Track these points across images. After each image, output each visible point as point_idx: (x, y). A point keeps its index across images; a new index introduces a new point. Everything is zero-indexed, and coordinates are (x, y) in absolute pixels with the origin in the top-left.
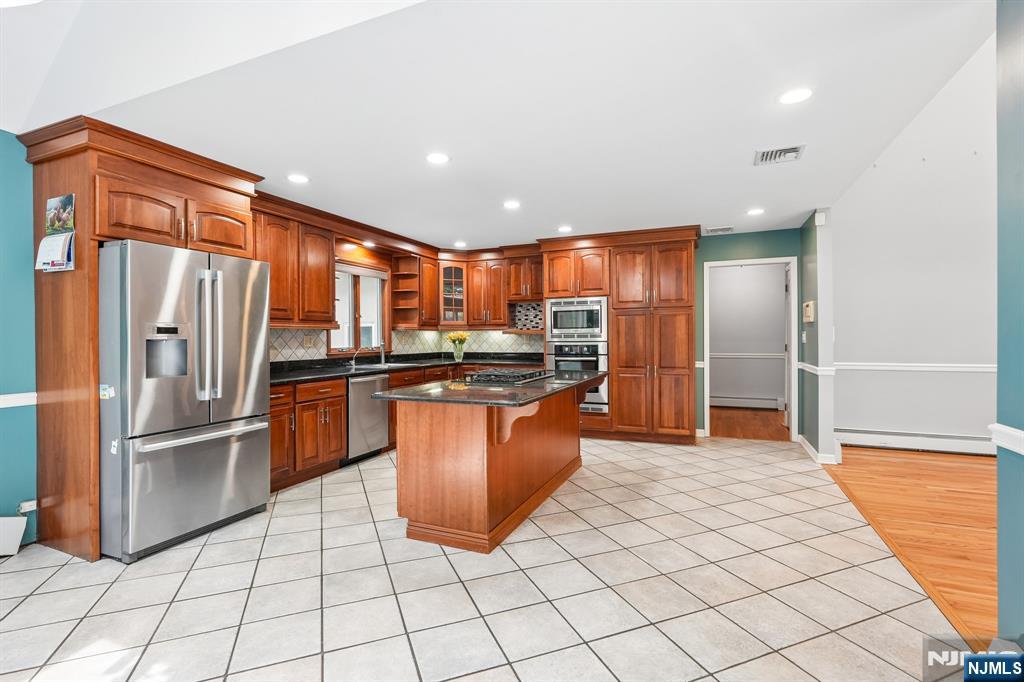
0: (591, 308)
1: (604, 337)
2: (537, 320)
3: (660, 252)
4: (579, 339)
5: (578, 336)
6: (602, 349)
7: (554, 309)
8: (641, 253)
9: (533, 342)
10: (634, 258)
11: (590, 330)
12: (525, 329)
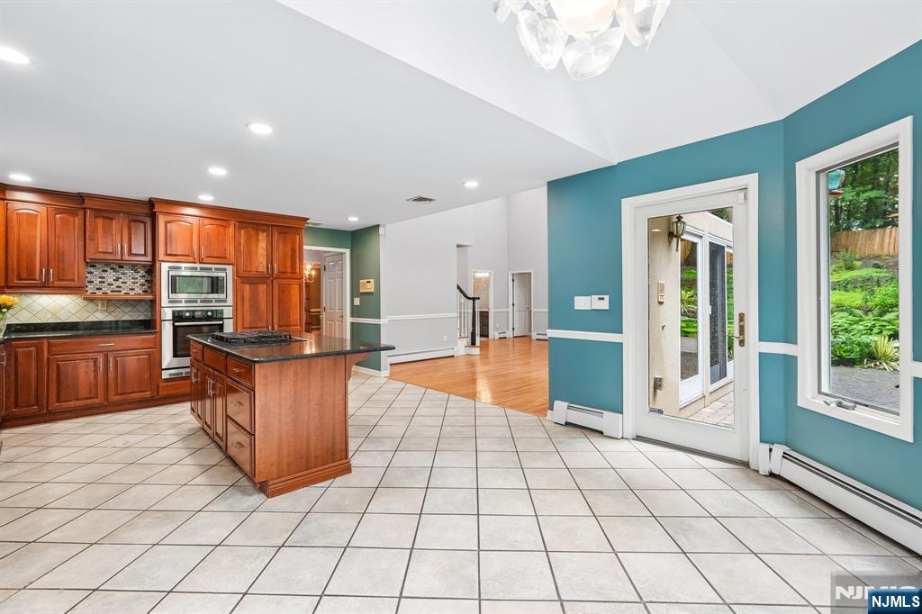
0: (215, 275)
1: (230, 301)
2: (119, 283)
3: (280, 233)
4: (202, 304)
5: (201, 302)
6: (228, 312)
7: (172, 273)
8: (264, 231)
9: (112, 309)
10: (258, 234)
11: (215, 296)
12: (99, 293)
